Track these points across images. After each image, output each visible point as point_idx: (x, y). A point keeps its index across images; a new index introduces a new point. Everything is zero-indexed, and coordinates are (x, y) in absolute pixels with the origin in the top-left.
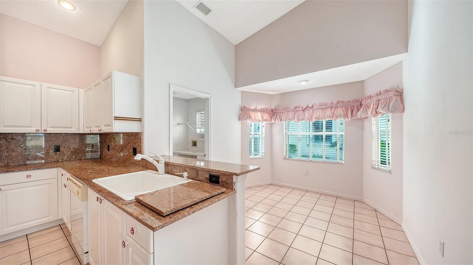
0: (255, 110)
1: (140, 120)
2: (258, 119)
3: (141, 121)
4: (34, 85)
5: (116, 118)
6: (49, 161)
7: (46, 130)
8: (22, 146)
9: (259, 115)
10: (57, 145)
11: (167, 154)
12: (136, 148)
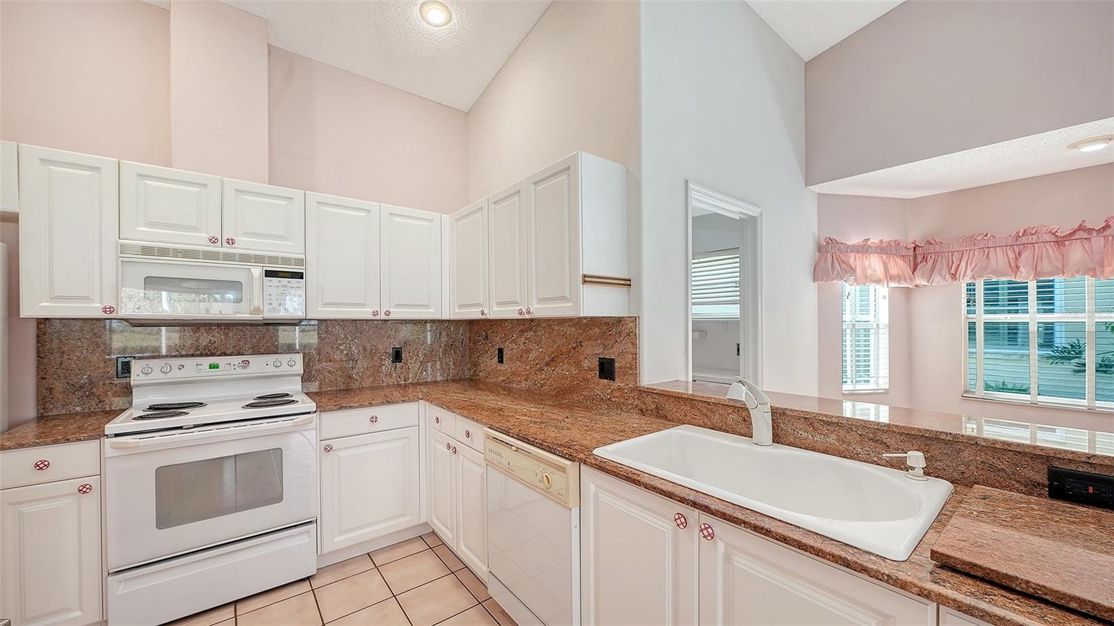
0: (864, 249)
1: (627, 283)
2: (871, 275)
3: (630, 285)
4: (369, 211)
5: (587, 279)
6: (384, 384)
7: (388, 313)
8: (341, 347)
9: (875, 264)
10: (397, 346)
11: (683, 379)
12: (613, 359)
